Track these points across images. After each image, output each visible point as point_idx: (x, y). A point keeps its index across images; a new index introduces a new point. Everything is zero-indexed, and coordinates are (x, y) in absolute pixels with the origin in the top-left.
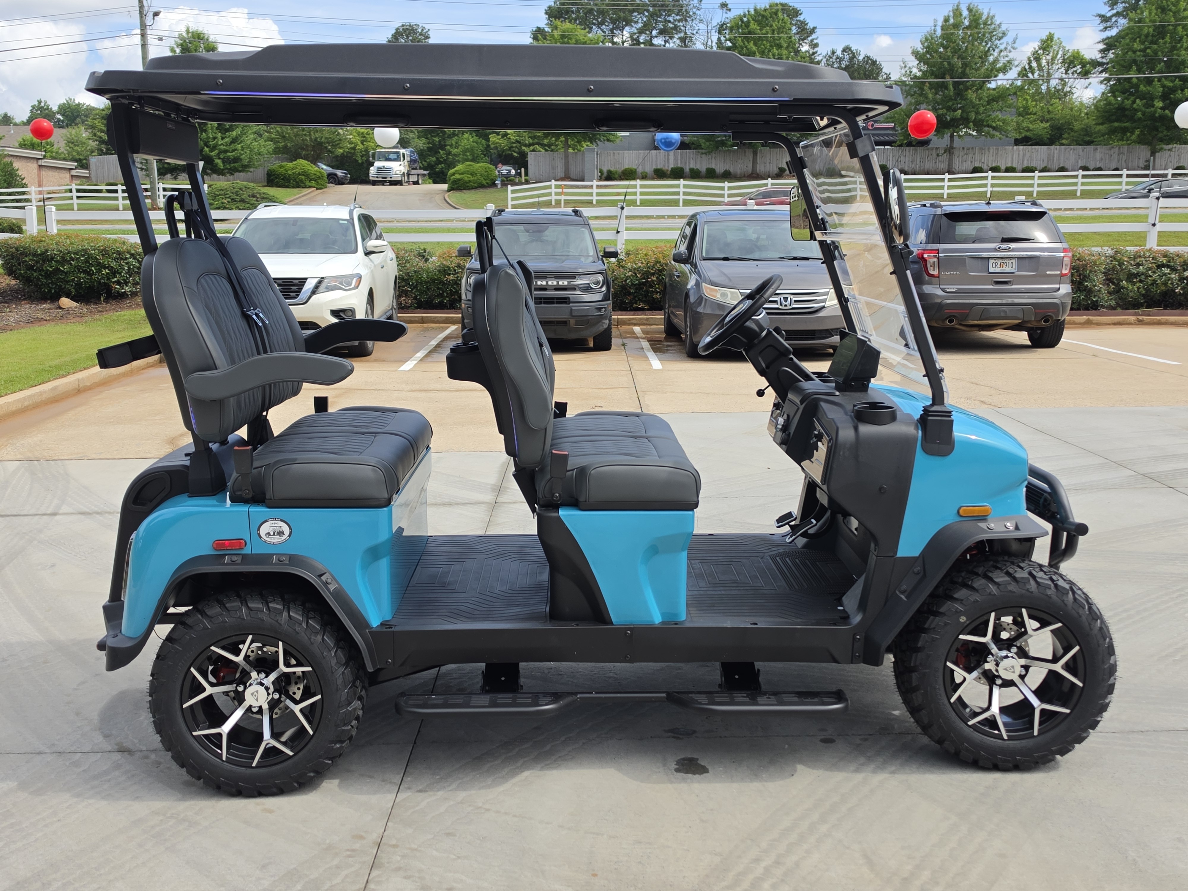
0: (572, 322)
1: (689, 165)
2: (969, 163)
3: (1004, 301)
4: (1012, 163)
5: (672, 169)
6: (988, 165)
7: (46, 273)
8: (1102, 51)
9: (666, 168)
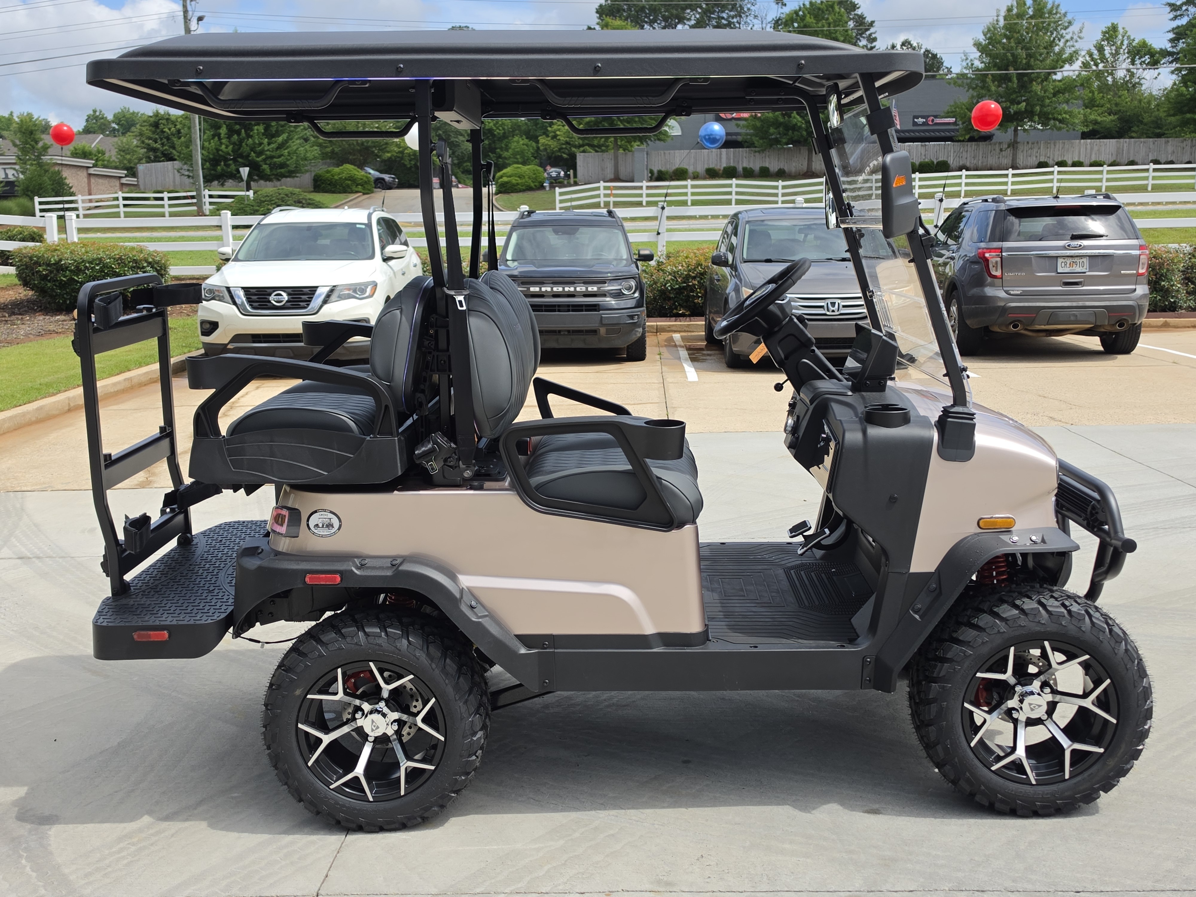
0: (603, 331)
1: (742, 164)
2: (1034, 159)
3: (1074, 304)
4: (1079, 157)
5: (724, 168)
6: (1053, 160)
7: (60, 283)
8: (1171, 41)
9: (719, 167)
